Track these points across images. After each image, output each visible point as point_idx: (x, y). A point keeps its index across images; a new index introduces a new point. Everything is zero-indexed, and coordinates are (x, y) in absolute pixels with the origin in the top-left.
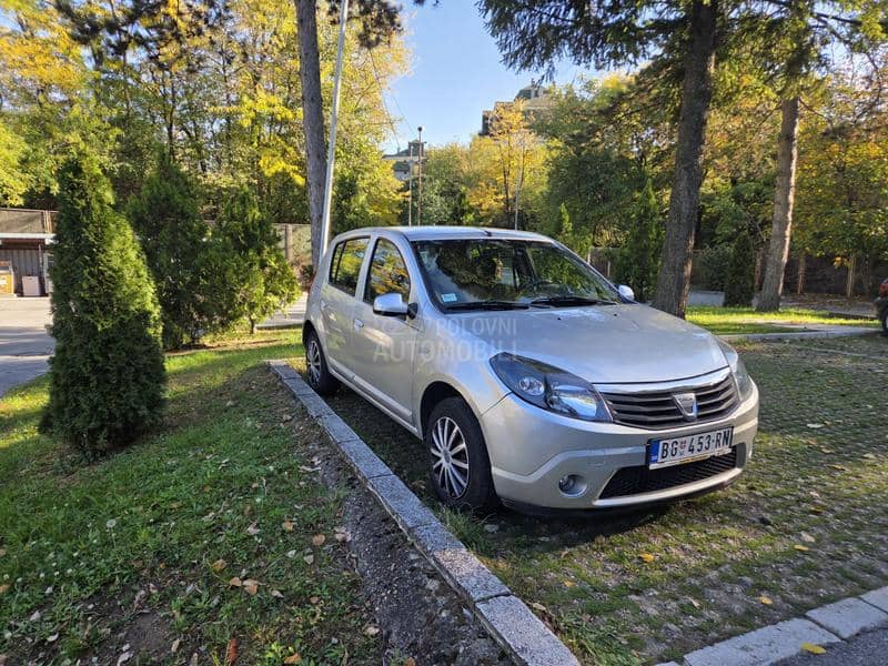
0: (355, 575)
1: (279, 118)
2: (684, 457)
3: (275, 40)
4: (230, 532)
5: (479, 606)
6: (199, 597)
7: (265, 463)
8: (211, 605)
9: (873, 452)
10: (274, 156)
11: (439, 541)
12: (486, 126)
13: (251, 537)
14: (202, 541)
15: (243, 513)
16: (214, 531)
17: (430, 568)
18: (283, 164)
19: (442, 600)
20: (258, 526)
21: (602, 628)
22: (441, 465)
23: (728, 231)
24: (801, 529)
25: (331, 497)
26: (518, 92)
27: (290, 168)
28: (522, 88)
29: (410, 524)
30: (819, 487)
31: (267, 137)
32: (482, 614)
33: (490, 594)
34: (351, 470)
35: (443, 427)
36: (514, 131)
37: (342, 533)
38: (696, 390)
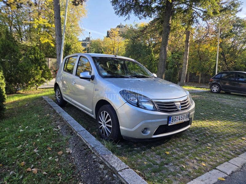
0: (74, 164)
1: (46, 26)
2: (178, 122)
3: (46, 3)
4: (27, 152)
5: (119, 173)
6: (15, 176)
7: (41, 128)
8: (19, 178)
9: (219, 120)
10: (45, 37)
11: (103, 151)
12: (108, 34)
13: (36, 153)
14: (17, 155)
15: (32, 145)
16: (21, 152)
17: (100, 160)
18: (48, 40)
19: (105, 172)
20: (38, 149)
21: (159, 177)
22: (102, 126)
23: (171, 66)
24: (207, 142)
25: (64, 139)
26: (117, 26)
27: (50, 41)
28: (118, 25)
29: (93, 146)
30: (208, 130)
31: (43, 32)
32: (120, 176)
33: (122, 168)
34: (71, 129)
35: (103, 114)
36: (116, 36)
37: (69, 150)
38: (180, 102)
